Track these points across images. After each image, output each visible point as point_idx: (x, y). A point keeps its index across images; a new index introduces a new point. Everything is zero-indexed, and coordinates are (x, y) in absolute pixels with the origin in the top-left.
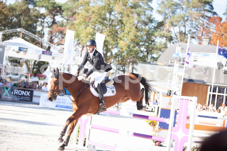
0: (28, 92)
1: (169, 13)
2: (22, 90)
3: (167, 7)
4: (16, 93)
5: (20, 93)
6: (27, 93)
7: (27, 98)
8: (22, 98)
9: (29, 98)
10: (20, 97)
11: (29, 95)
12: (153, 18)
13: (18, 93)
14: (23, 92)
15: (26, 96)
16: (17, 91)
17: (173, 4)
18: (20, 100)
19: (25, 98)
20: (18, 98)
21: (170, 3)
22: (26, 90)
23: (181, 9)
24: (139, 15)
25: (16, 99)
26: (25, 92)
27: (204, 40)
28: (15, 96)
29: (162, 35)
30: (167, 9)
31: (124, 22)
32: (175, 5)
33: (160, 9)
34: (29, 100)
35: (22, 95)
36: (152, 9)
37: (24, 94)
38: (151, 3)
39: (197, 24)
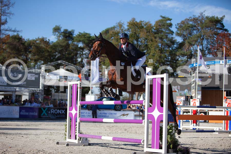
0: (63, 110)
1: (187, 34)
2: (58, 109)
3: (185, 30)
4: (52, 112)
5: (56, 111)
6: (62, 112)
7: (62, 116)
8: (58, 116)
9: (64, 115)
10: (57, 116)
11: (64, 113)
12: (175, 40)
13: (54, 112)
14: (59, 110)
15: (61, 114)
16: (53, 110)
17: (189, 27)
18: (57, 118)
19: (61, 116)
20: (55, 117)
21: (187, 26)
22: (62, 109)
23: (197, 30)
24: (161, 38)
25: (53, 118)
26: (61, 110)
27: (218, 53)
28: (52, 115)
29: (183, 53)
30: (184, 31)
31: (149, 46)
32: (191, 26)
33: (179, 32)
34: (65, 117)
35: (58, 113)
36: (173, 32)
37: (59, 112)
38: (171, 28)
39: (212, 41)
